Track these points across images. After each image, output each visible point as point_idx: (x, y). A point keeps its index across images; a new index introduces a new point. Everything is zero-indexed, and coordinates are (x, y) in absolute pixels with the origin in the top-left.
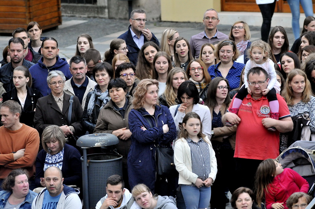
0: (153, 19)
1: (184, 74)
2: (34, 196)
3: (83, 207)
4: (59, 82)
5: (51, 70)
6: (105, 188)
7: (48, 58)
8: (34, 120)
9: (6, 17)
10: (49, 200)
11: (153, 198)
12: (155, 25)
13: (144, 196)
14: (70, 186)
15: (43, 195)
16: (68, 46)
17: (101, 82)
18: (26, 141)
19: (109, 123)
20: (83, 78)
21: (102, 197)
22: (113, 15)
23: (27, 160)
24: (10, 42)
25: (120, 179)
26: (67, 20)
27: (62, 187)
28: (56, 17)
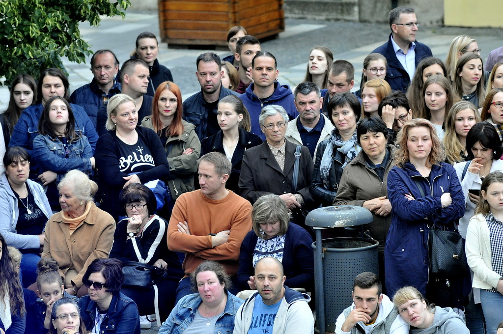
0: (431, 23)
1: (474, 111)
2: (238, 304)
3: (315, 322)
4: (279, 123)
5: (266, 104)
6: (351, 294)
7: (260, 84)
8: (239, 185)
9: (196, 20)
10: (262, 310)
11: (428, 309)
12: (434, 32)
13: (413, 305)
14: (296, 289)
15: (252, 303)
16: (293, 66)
17: (342, 125)
18: (233, 219)
19: (358, 188)
20: (315, 117)
21: (346, 308)
22: (367, 16)
23: (231, 249)
24: (199, 60)
25: (375, 279)
26: (293, 24)
27: (283, 289)
28: (276, 20)
